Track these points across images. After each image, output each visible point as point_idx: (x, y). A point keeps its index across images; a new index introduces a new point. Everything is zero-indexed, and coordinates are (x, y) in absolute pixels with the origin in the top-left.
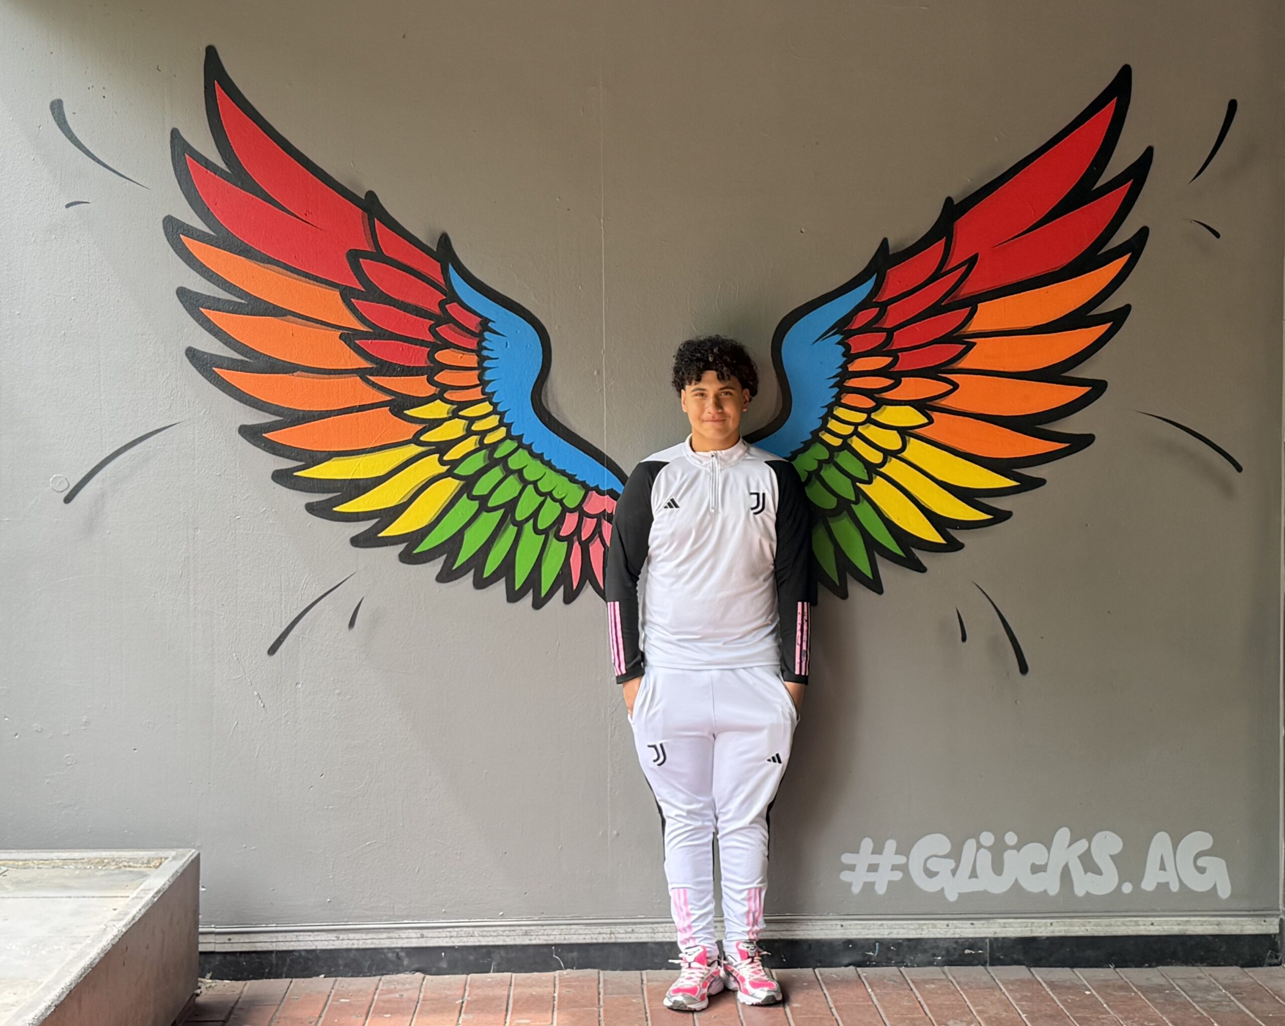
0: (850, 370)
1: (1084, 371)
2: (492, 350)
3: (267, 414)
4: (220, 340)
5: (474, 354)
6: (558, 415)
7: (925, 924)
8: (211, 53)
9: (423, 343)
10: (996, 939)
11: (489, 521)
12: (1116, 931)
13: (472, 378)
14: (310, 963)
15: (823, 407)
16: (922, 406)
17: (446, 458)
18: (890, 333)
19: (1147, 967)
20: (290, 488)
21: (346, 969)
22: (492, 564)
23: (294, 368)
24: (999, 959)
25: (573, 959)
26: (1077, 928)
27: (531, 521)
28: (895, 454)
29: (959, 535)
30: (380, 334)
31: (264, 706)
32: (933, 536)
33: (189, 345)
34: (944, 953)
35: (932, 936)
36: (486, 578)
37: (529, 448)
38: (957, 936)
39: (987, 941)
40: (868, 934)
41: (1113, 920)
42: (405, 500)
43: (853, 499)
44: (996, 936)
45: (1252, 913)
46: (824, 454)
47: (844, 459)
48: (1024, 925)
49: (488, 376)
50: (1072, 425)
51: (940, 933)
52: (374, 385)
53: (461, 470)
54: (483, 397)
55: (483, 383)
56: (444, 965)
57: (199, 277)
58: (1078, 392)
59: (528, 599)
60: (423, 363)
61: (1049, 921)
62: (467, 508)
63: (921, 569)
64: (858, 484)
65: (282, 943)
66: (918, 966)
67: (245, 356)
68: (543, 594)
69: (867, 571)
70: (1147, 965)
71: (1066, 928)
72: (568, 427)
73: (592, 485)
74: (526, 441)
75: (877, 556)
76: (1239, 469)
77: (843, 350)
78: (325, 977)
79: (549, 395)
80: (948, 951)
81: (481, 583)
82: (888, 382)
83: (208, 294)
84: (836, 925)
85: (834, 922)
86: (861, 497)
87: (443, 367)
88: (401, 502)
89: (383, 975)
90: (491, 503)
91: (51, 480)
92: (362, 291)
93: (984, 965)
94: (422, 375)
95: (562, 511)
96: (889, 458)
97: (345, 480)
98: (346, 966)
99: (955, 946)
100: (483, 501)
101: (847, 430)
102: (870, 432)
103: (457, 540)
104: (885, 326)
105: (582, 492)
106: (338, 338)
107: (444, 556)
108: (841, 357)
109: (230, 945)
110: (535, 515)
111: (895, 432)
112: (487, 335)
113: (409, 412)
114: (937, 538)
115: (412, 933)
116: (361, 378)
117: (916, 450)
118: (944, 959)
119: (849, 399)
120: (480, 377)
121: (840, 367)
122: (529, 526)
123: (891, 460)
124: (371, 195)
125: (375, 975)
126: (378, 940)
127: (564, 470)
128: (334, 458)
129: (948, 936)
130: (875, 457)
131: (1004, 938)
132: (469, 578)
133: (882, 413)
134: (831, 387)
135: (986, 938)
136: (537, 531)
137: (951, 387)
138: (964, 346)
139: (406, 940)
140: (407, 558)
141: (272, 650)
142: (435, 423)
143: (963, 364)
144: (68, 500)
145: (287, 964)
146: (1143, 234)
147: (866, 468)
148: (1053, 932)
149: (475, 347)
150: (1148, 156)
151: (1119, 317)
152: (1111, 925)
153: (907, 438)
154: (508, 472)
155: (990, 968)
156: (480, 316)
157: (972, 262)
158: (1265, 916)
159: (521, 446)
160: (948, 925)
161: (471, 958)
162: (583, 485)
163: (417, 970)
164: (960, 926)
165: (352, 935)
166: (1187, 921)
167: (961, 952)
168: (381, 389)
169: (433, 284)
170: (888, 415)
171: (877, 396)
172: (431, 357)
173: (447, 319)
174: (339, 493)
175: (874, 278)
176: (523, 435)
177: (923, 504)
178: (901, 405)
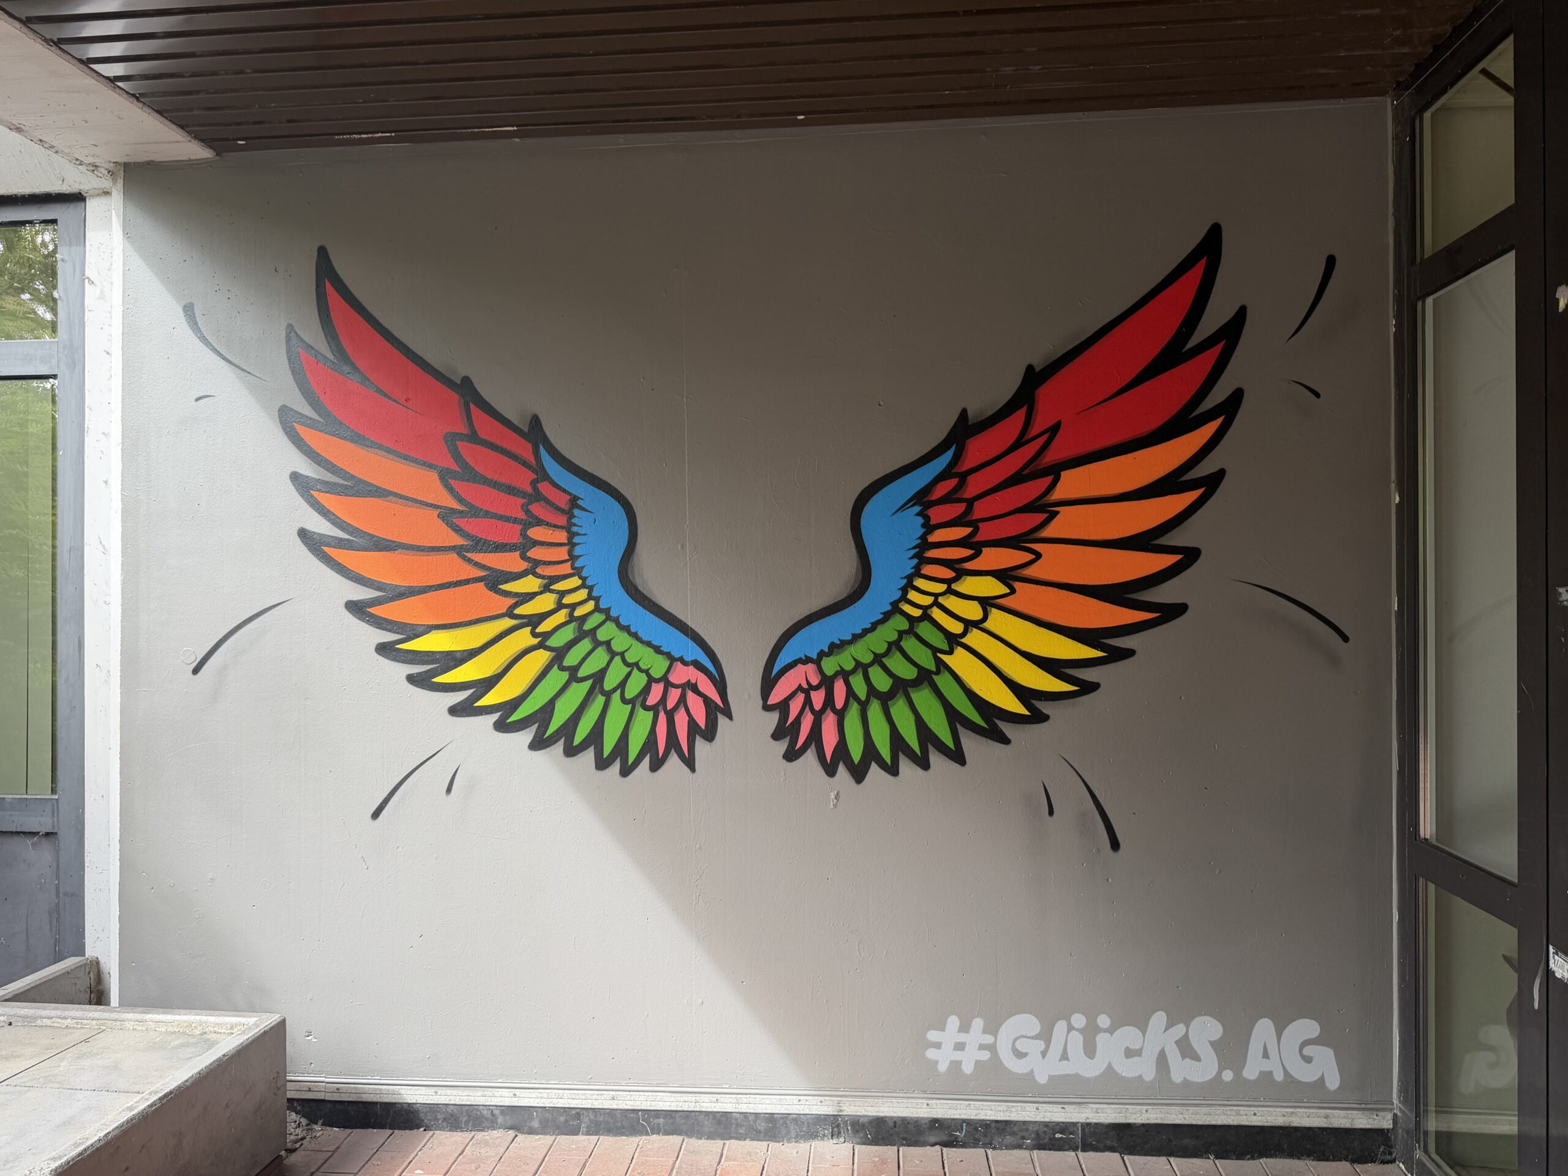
0: (929, 541)
2: (581, 526)
4: (329, 521)
5: (564, 530)
7: (1014, 1106)
8: (323, 253)
9: (515, 521)
10: (1088, 1124)
11: (578, 691)
12: (1216, 1120)
13: (562, 553)
14: (411, 1116)
15: (902, 578)
16: (1004, 575)
17: (538, 630)
18: (970, 503)
19: (1248, 1159)
21: (444, 1124)
22: (582, 732)
23: (395, 546)
24: (1092, 1144)
25: (659, 1125)
26: (1174, 1116)
27: (619, 691)
28: (977, 624)
29: (1044, 707)
30: (476, 512)
31: (367, 868)
32: (1014, 705)
34: (1033, 1136)
35: (1021, 1119)
36: (576, 746)
37: (616, 621)
38: (1047, 1120)
39: (1079, 1125)
40: (954, 1114)
41: (1212, 1110)
42: (499, 671)
43: (934, 669)
44: (1088, 1121)
45: (1363, 1106)
46: (904, 625)
47: (925, 630)
48: (1118, 1110)
49: (577, 551)
50: (1164, 594)
51: (1029, 1116)
52: (470, 561)
53: (554, 642)
54: (572, 571)
55: (573, 558)
56: (535, 1124)
58: (1167, 560)
59: (616, 767)
60: (516, 539)
61: (1145, 1107)
62: (558, 676)
64: (939, 655)
65: (385, 1095)
66: (1007, 1149)
67: (351, 536)
68: (631, 760)
69: (949, 741)
70: (1248, 1157)
71: (1163, 1116)
72: (652, 598)
73: (677, 656)
74: (613, 613)
75: (960, 728)
76: (1346, 639)
77: (923, 521)
78: (425, 1130)
80: (1037, 1133)
81: (571, 751)
82: (967, 552)
83: (318, 477)
84: (923, 1103)
85: (921, 1101)
86: (942, 668)
87: (536, 543)
88: (497, 672)
89: (478, 1130)
90: (581, 674)
91: (181, 653)
92: (458, 471)
93: (1075, 1149)
94: (515, 551)
95: (648, 681)
96: (970, 628)
97: (443, 652)
98: (445, 1120)
99: (1045, 1129)
100: (573, 671)
101: (927, 600)
102: (950, 602)
103: (548, 709)
104: (965, 496)
105: (667, 663)
106: (437, 517)
107: (537, 725)
108: (920, 528)
109: (338, 1094)
110: (622, 685)
111: (976, 603)
112: (576, 512)
113: (506, 587)
114: (1021, 710)
115: (505, 1092)
116: (459, 554)
117: (998, 620)
118: (1034, 1142)
119: (929, 570)
120: (570, 553)
121: (919, 538)
122: (616, 696)
123: (972, 630)
124: (467, 380)
125: (471, 1131)
126: (473, 1098)
127: (650, 642)
128: (433, 631)
129: (1038, 1119)
130: (956, 628)
131: (1097, 1124)
132: (560, 746)
133: (962, 583)
134: (911, 558)
135: (1077, 1123)
136: (624, 701)
137: (1034, 557)
138: (1046, 515)
139: (500, 1099)
140: (502, 726)
141: (375, 815)
142: (530, 597)
143: (1047, 533)
144: (195, 671)
145: (391, 1115)
146: (1237, 396)
147: (947, 638)
148: (1148, 1119)
149: (565, 523)
150: (1241, 315)
151: (1213, 482)
152: (1210, 1113)
153: (988, 608)
154: (597, 644)
155: (1080, 1153)
156: (570, 494)
157: (1055, 429)
158: (1377, 1110)
159: (608, 618)
160: (1038, 1109)
161: (562, 1119)
162: (668, 655)
163: (511, 1128)
164: (1050, 1110)
165: (449, 1091)
166: (1292, 1112)
167: (1052, 1136)
168: (477, 564)
169: (525, 464)
170: (969, 585)
171: (957, 566)
172: (524, 534)
173: (537, 496)
174: (438, 665)
175: (953, 449)
176: (611, 607)
177: (1005, 674)
178: (982, 575)
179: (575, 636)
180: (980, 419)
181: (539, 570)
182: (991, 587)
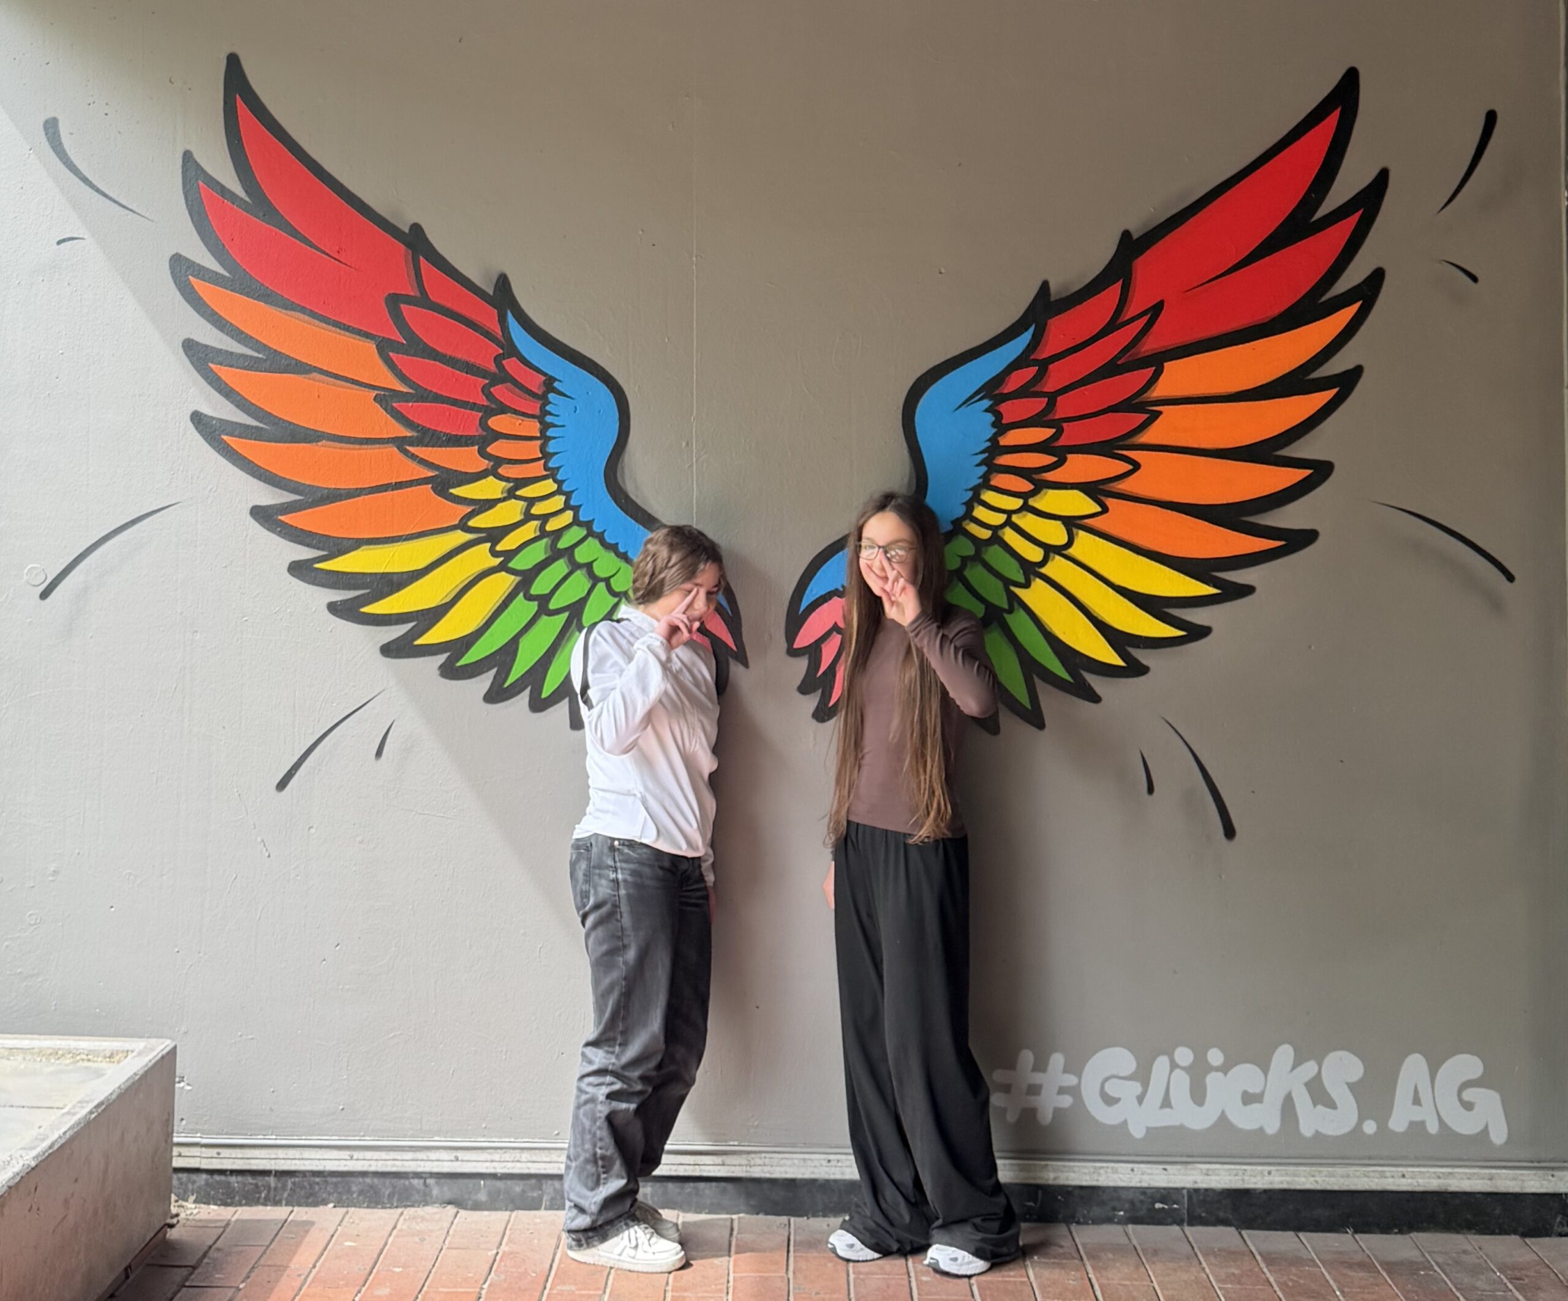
0: (1001, 443)
1: (1300, 450)
2: (557, 416)
3: (285, 493)
4: (232, 402)
5: (536, 420)
6: (637, 496)
7: (1103, 1167)
8: (233, 62)
9: (474, 406)
10: (1197, 1190)
11: (550, 627)
12: (1356, 1185)
13: (533, 449)
14: (317, 1188)
15: (966, 490)
16: (1092, 489)
17: (499, 548)
18: (1052, 397)
19: (1396, 1233)
20: (309, 583)
21: (361, 1198)
22: (553, 681)
23: (318, 437)
24: (1200, 1217)
26: (1303, 1179)
28: (1060, 550)
29: (1143, 656)
30: (422, 395)
31: (269, 856)
32: (1108, 655)
33: (195, 409)
34: (1127, 1206)
35: (1111, 1184)
36: (545, 699)
37: (600, 538)
38: (1145, 1185)
39: (1185, 1192)
40: (1027, 1179)
41: (1350, 1170)
42: (448, 600)
43: (1006, 606)
44: (1196, 1186)
45: (1536, 1164)
46: (969, 550)
47: (994, 556)
48: (1235, 1172)
49: (551, 447)
50: (1289, 517)
51: (1121, 1180)
52: (413, 457)
54: (545, 473)
55: (546, 456)
56: (483, 1198)
57: (209, 326)
58: (1296, 475)
60: (476, 431)
61: (1267, 1168)
62: (524, 610)
63: (1095, 698)
64: (1013, 588)
65: (283, 1161)
66: (1094, 1223)
67: (261, 422)
69: (1024, 699)
70: (1396, 1231)
71: (1288, 1179)
72: (650, 511)
74: (596, 528)
75: (1037, 680)
76: (1510, 578)
77: (993, 419)
78: (335, 1207)
79: (626, 471)
80: (1132, 1204)
81: (539, 705)
82: (1050, 459)
83: (220, 347)
86: (1016, 605)
87: (498, 436)
88: (443, 602)
89: (406, 1206)
91: (26, 571)
92: (403, 344)
93: (1180, 1223)
94: (473, 446)
96: (1052, 555)
97: (376, 574)
98: (361, 1192)
99: (1142, 1197)
100: (543, 601)
101: (998, 519)
102: (1027, 521)
103: (510, 650)
104: (1046, 390)
106: (372, 400)
107: (494, 670)
108: (989, 427)
109: (219, 1160)
111: (1059, 523)
112: (551, 396)
113: (457, 491)
114: (1116, 660)
115: (444, 1154)
116: (398, 449)
117: (1086, 546)
118: (1128, 1215)
119: (1000, 480)
120: (542, 450)
121: (989, 440)
123: (1054, 558)
124: (416, 228)
125: (397, 1207)
126: (401, 1162)
128: (364, 547)
129: (1133, 1184)
130: (1034, 554)
131: (1206, 1190)
132: (524, 698)
133: (1041, 498)
134: (978, 465)
135: (1183, 1188)
137: (1131, 467)
138: (1147, 416)
139: (436, 1163)
140: (450, 671)
141: (282, 785)
142: (488, 505)
143: (1145, 438)
144: (44, 595)
145: (289, 1188)
146: (1377, 278)
147: (1022, 567)
148: (1271, 1183)
149: (537, 412)
150: (1382, 179)
151: (1348, 381)
152: (1348, 1176)
153: (1075, 530)
154: (575, 566)
155: (1188, 1229)
156: (545, 374)
157: (1157, 309)
158: (1553, 1169)
159: (591, 533)
160: (1132, 1170)
161: (518, 1189)
163: (449, 1203)
164: (1149, 1171)
165: (368, 1155)
166: (1450, 1173)
167: (1150, 1206)
168: (423, 462)
169: (487, 334)
170: (1050, 501)
171: (1036, 477)
172: (483, 424)
173: (503, 377)
174: (368, 591)
175: (1031, 330)
176: (593, 520)
177: (1095, 615)
178: (1066, 488)
179: (547, 555)
180: (1064, 295)
181: (501, 471)
182: (1079, 504)
